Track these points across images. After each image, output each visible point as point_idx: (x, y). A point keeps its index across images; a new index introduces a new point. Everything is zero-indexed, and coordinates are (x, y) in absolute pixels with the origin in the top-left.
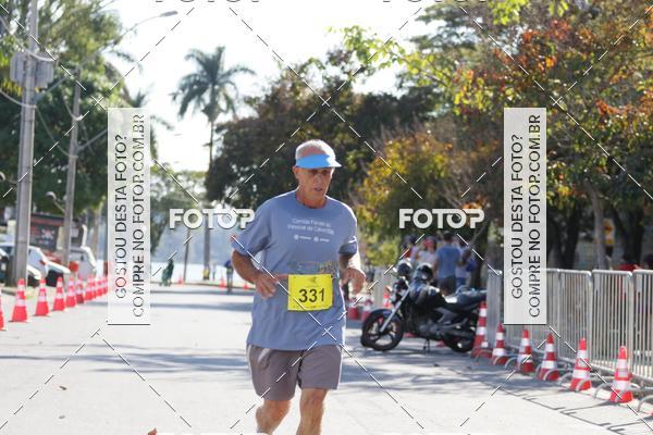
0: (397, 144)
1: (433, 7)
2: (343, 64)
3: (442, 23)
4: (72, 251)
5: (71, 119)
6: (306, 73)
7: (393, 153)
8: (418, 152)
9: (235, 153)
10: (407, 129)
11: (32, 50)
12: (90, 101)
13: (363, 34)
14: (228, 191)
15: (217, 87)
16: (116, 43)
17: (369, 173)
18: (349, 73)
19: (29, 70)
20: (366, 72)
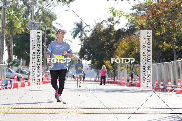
0: (125, 39)
1: (134, 6)
2: (112, 21)
3: (137, 10)
4: (46, 72)
5: (44, 39)
6: (102, 24)
7: (124, 41)
8: (130, 41)
9: (86, 46)
10: (128, 35)
11: (33, 21)
12: (49, 35)
13: (114, 9)
14: (85, 56)
15: (82, 31)
16: (55, 20)
17: (118, 47)
18: (113, 23)
19: (32, 26)
20: (118, 23)
